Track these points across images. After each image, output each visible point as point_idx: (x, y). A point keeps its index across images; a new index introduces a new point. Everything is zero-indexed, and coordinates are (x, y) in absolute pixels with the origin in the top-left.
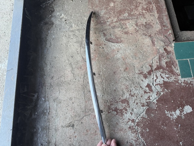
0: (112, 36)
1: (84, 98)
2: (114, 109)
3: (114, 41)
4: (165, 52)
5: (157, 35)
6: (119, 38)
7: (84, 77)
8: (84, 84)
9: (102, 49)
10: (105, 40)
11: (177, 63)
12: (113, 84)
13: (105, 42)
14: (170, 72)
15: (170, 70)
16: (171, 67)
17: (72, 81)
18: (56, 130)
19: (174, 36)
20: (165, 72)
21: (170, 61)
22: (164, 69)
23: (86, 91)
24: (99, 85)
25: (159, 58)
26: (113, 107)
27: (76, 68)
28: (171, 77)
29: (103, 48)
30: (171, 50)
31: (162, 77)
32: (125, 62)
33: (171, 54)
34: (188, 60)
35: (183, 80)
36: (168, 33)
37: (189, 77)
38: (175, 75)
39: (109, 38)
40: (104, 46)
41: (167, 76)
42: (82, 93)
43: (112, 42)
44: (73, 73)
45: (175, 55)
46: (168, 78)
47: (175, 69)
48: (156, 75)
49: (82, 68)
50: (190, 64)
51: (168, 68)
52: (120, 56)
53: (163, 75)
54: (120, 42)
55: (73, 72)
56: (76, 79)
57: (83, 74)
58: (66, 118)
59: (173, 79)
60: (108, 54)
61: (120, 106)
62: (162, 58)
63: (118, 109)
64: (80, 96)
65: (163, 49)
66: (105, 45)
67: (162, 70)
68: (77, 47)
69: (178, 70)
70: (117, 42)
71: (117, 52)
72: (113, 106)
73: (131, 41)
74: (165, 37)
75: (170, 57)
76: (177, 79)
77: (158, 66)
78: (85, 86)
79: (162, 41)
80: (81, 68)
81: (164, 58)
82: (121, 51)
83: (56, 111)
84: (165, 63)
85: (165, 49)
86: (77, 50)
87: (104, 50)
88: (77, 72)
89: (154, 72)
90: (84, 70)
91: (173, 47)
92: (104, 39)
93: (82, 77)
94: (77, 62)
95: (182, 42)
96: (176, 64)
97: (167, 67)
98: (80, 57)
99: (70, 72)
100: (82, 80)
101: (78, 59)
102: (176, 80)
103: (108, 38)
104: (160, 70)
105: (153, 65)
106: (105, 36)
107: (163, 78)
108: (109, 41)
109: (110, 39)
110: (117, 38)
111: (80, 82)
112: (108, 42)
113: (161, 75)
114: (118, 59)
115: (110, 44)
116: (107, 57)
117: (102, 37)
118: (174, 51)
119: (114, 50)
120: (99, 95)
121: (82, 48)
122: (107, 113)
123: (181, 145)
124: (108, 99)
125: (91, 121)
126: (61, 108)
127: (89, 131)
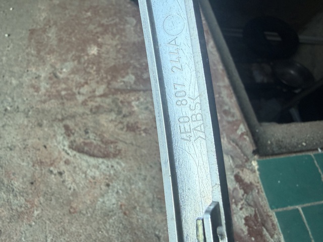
0: (92, 136)
3: (95, 152)
4: (237, 186)
9: (58, 176)
10: (70, 148)
11: (276, 221)
13: (68, 154)
16: (261, 235)
21: (255, 215)
29: (60, 174)
30: (253, 181)
32: (131, 223)
33: (255, 192)
34: (298, 210)
36: (239, 132)
39: (82, 140)
40: (63, 168)
45: (264, 194)
47: (271, 241)
51: (253, 239)
52: (114, 201)
54: (115, 156)
60: (75, 194)
62: (234, 206)
65: (232, 177)
66: (67, 162)
70: (106, 156)
74: (233, 141)
75: (255, 202)
79: (228, 155)
82: (117, 185)
85: (238, 178)
91: (258, 173)
92: (66, 143)
103: (79, 141)
106: (69, 136)
108: (80, 150)
109: (85, 144)
112: (78, 154)
114: (107, 214)
115: (84, 161)
116: (71, 207)
117: (60, 138)
118: (260, 183)
119: (94, 182)
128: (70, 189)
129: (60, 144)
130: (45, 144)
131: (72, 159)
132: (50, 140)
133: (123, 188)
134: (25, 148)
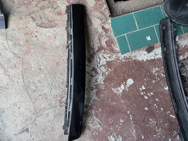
0: (44, 20)
1: (30, 100)
3: (47, 26)
4: (103, 30)
5: (93, 12)
6: (52, 21)
7: (23, 77)
8: (25, 85)
9: (35, 37)
10: (36, 26)
11: (116, 40)
12: (59, 76)
13: (37, 29)
14: (111, 51)
15: (111, 49)
16: (111, 46)
17: (10, 85)
19: (109, 11)
20: (107, 52)
21: (109, 40)
22: (105, 49)
23: (30, 92)
24: (44, 82)
25: (99, 38)
27: (9, 68)
28: (112, 56)
30: (109, 28)
31: (104, 58)
33: (109, 32)
34: (125, 36)
35: (123, 56)
36: (104, 8)
37: (128, 52)
38: (116, 53)
39: (40, 22)
40: (36, 34)
41: (109, 55)
42: (26, 94)
43: (45, 28)
44: (7, 74)
45: (112, 32)
46: (110, 57)
47: (114, 48)
48: (99, 57)
49: (17, 66)
50: (127, 39)
51: (108, 48)
52: (59, 43)
53: (105, 55)
54: (55, 26)
56: (13, 81)
57: (20, 73)
59: (114, 57)
60: (44, 43)
62: (102, 38)
64: (25, 99)
65: (101, 28)
66: (37, 32)
67: (103, 50)
68: (2, 42)
69: (117, 48)
70: (51, 27)
71: (54, 39)
74: (101, 13)
75: (109, 35)
76: (118, 56)
77: (99, 47)
78: (27, 86)
79: (99, 19)
80: (15, 66)
81: (104, 38)
82: (58, 37)
84: (105, 43)
85: (103, 28)
86: (3, 45)
87: (38, 39)
88: (12, 72)
89: (96, 54)
90: (20, 69)
91: (111, 24)
92: (35, 24)
93: (20, 77)
94: (9, 60)
95: (118, 17)
96: (115, 42)
97: (107, 46)
98: (10, 53)
99: (3, 75)
100: (21, 80)
101: (8, 56)
102: (117, 58)
103: (39, 23)
104: (101, 51)
105: (94, 47)
106: (34, 21)
107: (106, 59)
108: (41, 26)
109: (42, 23)
110: (50, 21)
111: (20, 84)
112: (40, 28)
113: (103, 56)
114: (57, 48)
115: (43, 30)
116: (44, 47)
117: (31, 23)
118: (111, 28)
119: (49, 37)
120: (47, 92)
121: (9, 41)
122: (59, 107)
123: (129, 113)
124: (57, 93)
125: (45, 120)
126: (7, 117)
127: (46, 130)
128: (41, 41)
129: (32, 25)
130: (26, 26)
131: (39, 30)
132: (27, 24)
133: (61, 38)
134: (19, 29)
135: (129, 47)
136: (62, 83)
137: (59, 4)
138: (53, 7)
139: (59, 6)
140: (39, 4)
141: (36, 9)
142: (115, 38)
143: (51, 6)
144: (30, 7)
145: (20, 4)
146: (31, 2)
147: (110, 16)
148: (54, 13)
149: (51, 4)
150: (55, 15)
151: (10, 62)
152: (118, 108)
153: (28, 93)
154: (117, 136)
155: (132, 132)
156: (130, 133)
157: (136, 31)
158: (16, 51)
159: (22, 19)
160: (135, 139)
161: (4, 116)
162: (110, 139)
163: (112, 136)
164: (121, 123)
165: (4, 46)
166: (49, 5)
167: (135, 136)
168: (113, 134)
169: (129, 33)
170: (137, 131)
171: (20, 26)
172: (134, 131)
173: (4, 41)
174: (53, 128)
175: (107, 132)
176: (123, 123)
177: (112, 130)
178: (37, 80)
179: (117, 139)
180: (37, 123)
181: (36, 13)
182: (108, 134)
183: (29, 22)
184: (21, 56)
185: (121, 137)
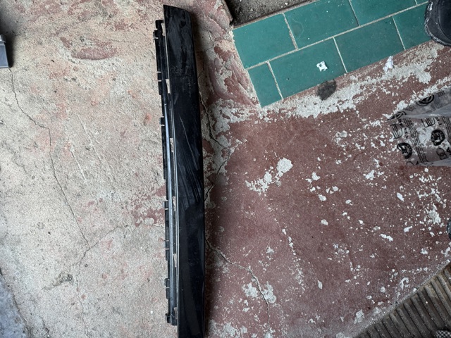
0: (88, 42)
1: (70, 214)
2: (146, 214)
3: (95, 55)
4: (217, 56)
6: (106, 44)
7: (52, 167)
8: (58, 184)
9: (73, 81)
10: (73, 57)
11: (248, 75)
12: (127, 161)
13: (74, 62)
14: (238, 101)
15: (237, 95)
16: (238, 89)
17: (26, 185)
18: (34, 301)
19: (229, 12)
20: (229, 104)
21: (233, 76)
22: (224, 97)
23: (68, 197)
24: (96, 174)
25: (209, 74)
26: (142, 210)
27: (23, 149)
28: (242, 112)
29: (74, 79)
30: (230, 49)
31: (224, 116)
32: (140, 102)
33: (232, 59)
34: (267, 64)
35: (265, 110)
36: (216, 7)
37: (275, 101)
38: (249, 104)
39: (81, 48)
40: (75, 74)
41: (234, 110)
42: (63, 203)
43: (92, 59)
44: (19, 163)
45: (239, 58)
46: (236, 114)
47: (245, 92)
48: (213, 116)
49: (39, 144)
50: (272, 71)
51: (232, 93)
52: (122, 90)
53: (226, 111)
54: (113, 55)
55: (18, 161)
56: (33, 178)
57: (46, 160)
58: (47, 269)
59: (246, 113)
60: (91, 92)
61: (158, 203)
62: (216, 73)
63: (156, 211)
65: (213, 50)
66: (76, 69)
67: (221, 100)
68: (4, 95)
69: (252, 93)
70: (105, 57)
71: (112, 82)
72: (143, 208)
73: (136, 45)
74: (211, 18)
75: (232, 66)
76: (254, 111)
77: (210, 93)
78: (62, 186)
79: (207, 31)
80: (35, 146)
81: (220, 72)
82: (121, 78)
83: (17, 262)
84: (224, 83)
85: (217, 50)
86: (8, 102)
87: (79, 85)
88: (29, 158)
89: (207, 109)
90: (46, 150)
91: (233, 41)
92: (69, 53)
93: (47, 168)
94: (21, 133)
95: (249, 24)
96: (247, 80)
97: (229, 90)
98: (22, 118)
99: (12, 164)
100: (50, 174)
101: (20, 125)
102: (253, 114)
103: (79, 49)
104: (217, 102)
105: (200, 93)
106: (68, 47)
107: (228, 118)
108: (82, 57)
109: (85, 51)
110: (102, 45)
111: (48, 182)
112: (82, 61)
113: (221, 113)
114: (120, 100)
115: (89, 65)
116: (92, 102)
117: (62, 51)
118: (236, 49)
119: (102, 79)
120: (104, 196)
121: (17, 93)
122: (133, 227)
123: (285, 233)
124: (126, 198)
125: (105, 256)
126: (25, 252)
127: (107, 276)
128: (86, 89)
129: (64, 56)
130: (52, 58)
131: (78, 66)
132: (54, 54)
133: (126, 79)
134: (37, 66)
135: (279, 89)
136: (136, 175)
137: (118, 6)
138: (105, 14)
139: (118, 10)
140: (75, 8)
141: (69, 20)
142: (246, 72)
143: (101, 12)
144: (56, 17)
145: (36, 13)
146: (58, 6)
147: (231, 23)
148: (109, 27)
149: (100, 6)
150: (111, 29)
151: (23, 138)
152: (260, 224)
153: (66, 200)
154: (262, 284)
155: (294, 275)
156: (290, 276)
157: (293, 51)
158: (35, 114)
159: (41, 44)
160: (302, 289)
161: (20, 252)
162: (246, 290)
163: (250, 284)
164: (269, 254)
165: (9, 105)
166: (98, 9)
167: (302, 283)
168: (253, 280)
169: (277, 58)
170: (305, 273)
171: (39, 60)
172: (300, 273)
173: (8, 95)
174: (122, 271)
175: (241, 277)
176: (273, 255)
177: (250, 272)
178: (82, 171)
179: (262, 290)
180: (88, 262)
181: (71, 29)
182: (241, 280)
183: (56, 50)
184: (45, 123)
185: (271, 286)
